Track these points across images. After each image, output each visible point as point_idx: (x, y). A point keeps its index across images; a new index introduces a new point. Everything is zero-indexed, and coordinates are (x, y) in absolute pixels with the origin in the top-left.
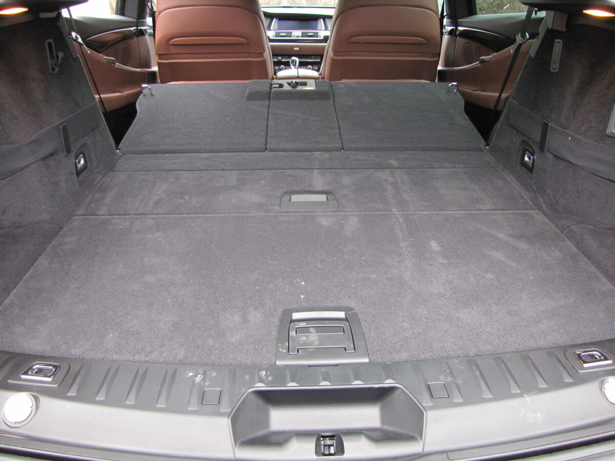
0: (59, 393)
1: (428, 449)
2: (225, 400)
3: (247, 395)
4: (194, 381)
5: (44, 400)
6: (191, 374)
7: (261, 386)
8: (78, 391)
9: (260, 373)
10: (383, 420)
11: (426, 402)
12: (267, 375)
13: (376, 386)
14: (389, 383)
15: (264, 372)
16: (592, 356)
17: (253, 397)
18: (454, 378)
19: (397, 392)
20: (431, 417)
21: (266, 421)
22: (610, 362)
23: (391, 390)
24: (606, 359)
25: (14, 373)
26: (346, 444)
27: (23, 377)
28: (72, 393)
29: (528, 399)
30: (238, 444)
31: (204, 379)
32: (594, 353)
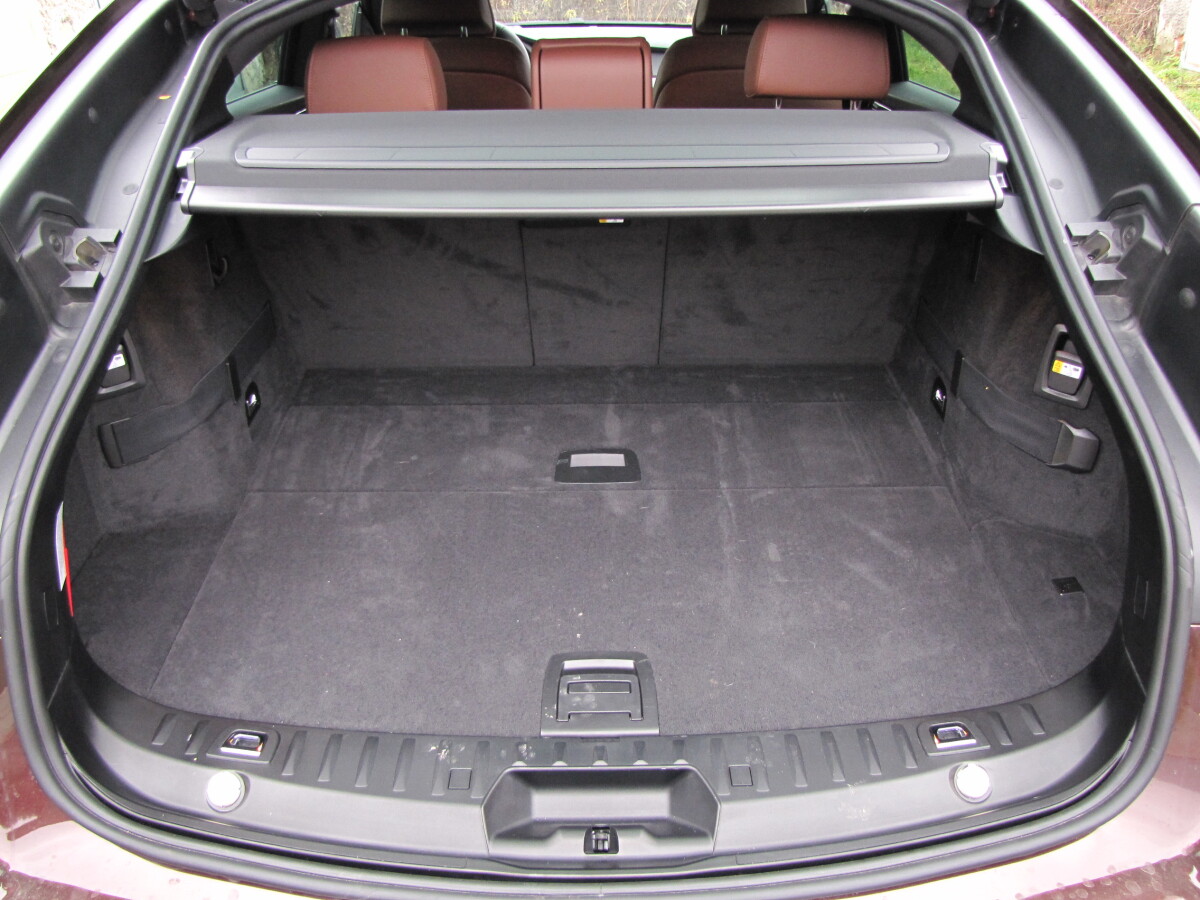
0: (273, 772)
1: (720, 848)
2: (477, 784)
3: (503, 778)
4: (438, 757)
5: (254, 780)
6: (433, 748)
7: (520, 765)
8: (295, 769)
9: (520, 747)
10: (673, 808)
11: (723, 791)
12: (528, 751)
13: (664, 768)
14: (680, 764)
15: (525, 747)
16: (955, 732)
17: (510, 778)
18: (764, 759)
19: (691, 776)
20: (724, 809)
21: (527, 807)
22: (973, 741)
23: (682, 773)
24: (969, 736)
25: (211, 744)
26: (621, 841)
27: (224, 750)
28: (288, 772)
29: (851, 790)
30: (492, 837)
31: (450, 755)
32: (957, 728)
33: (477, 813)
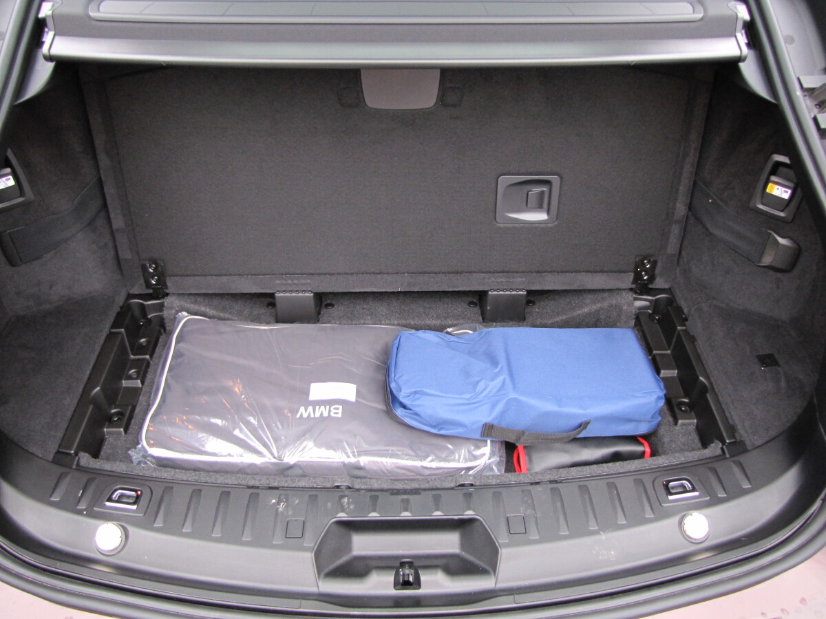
0: (147, 523)
1: (501, 585)
2: (309, 534)
3: (329, 527)
4: (277, 509)
5: (132, 530)
6: (274, 501)
7: (342, 516)
8: (165, 521)
9: (342, 500)
10: (463, 546)
11: (501, 538)
12: (348, 503)
13: (456, 517)
14: (469, 514)
15: (346, 500)
16: (683, 486)
17: (335, 527)
18: (535, 510)
19: (478, 523)
20: (504, 552)
21: (348, 546)
22: (696, 494)
23: (469, 522)
24: (694, 490)
25: (96, 500)
26: (423, 578)
27: (108, 504)
28: (159, 524)
29: (603, 536)
30: (322, 575)
31: (287, 507)
32: (684, 482)
33: (309, 556)
